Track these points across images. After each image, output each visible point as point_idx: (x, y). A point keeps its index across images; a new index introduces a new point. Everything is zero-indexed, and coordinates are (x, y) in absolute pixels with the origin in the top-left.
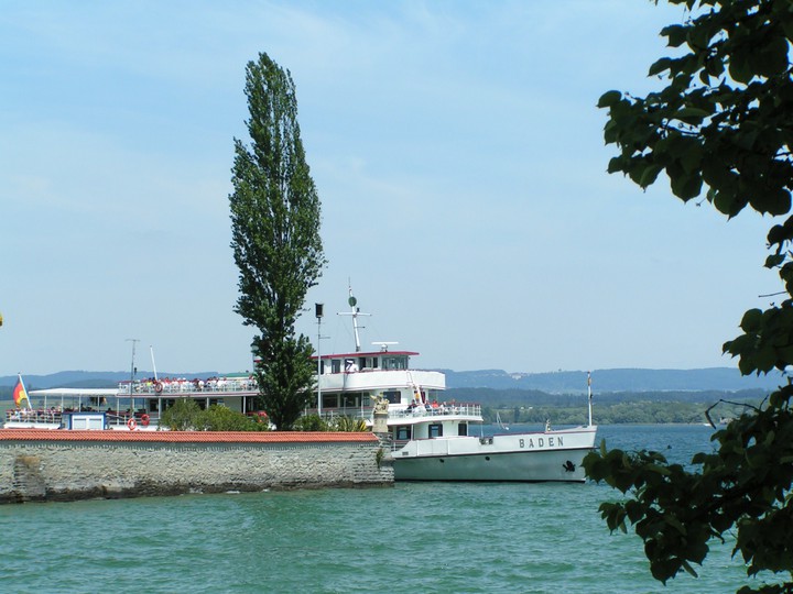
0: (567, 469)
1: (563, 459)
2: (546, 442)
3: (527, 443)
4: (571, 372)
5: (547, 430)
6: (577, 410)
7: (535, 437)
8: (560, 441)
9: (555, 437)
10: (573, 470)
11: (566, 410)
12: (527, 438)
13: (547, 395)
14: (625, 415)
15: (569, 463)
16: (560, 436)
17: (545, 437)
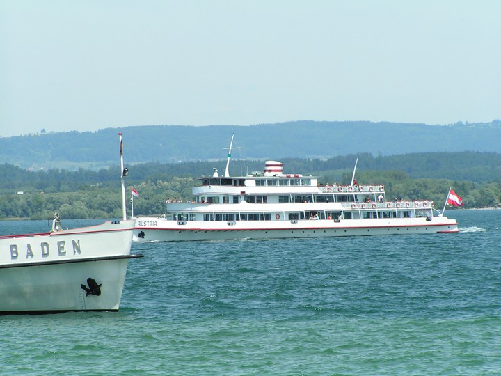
0: (89, 292)
1: (82, 276)
2: (53, 248)
3: (22, 252)
4: (60, 134)
5: (54, 228)
6: (74, 194)
7: (36, 241)
8: (76, 247)
9: (68, 240)
10: (98, 293)
11: (55, 196)
12: (21, 242)
13: (23, 172)
14: (152, 201)
15: (91, 281)
16: (75, 238)
17: (52, 241)
